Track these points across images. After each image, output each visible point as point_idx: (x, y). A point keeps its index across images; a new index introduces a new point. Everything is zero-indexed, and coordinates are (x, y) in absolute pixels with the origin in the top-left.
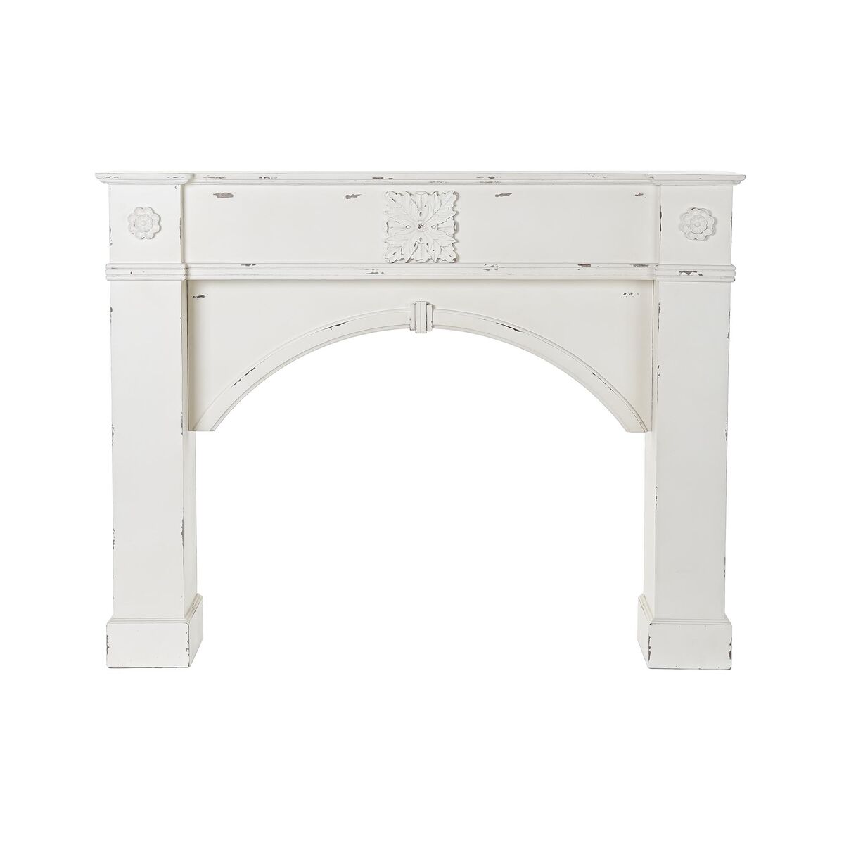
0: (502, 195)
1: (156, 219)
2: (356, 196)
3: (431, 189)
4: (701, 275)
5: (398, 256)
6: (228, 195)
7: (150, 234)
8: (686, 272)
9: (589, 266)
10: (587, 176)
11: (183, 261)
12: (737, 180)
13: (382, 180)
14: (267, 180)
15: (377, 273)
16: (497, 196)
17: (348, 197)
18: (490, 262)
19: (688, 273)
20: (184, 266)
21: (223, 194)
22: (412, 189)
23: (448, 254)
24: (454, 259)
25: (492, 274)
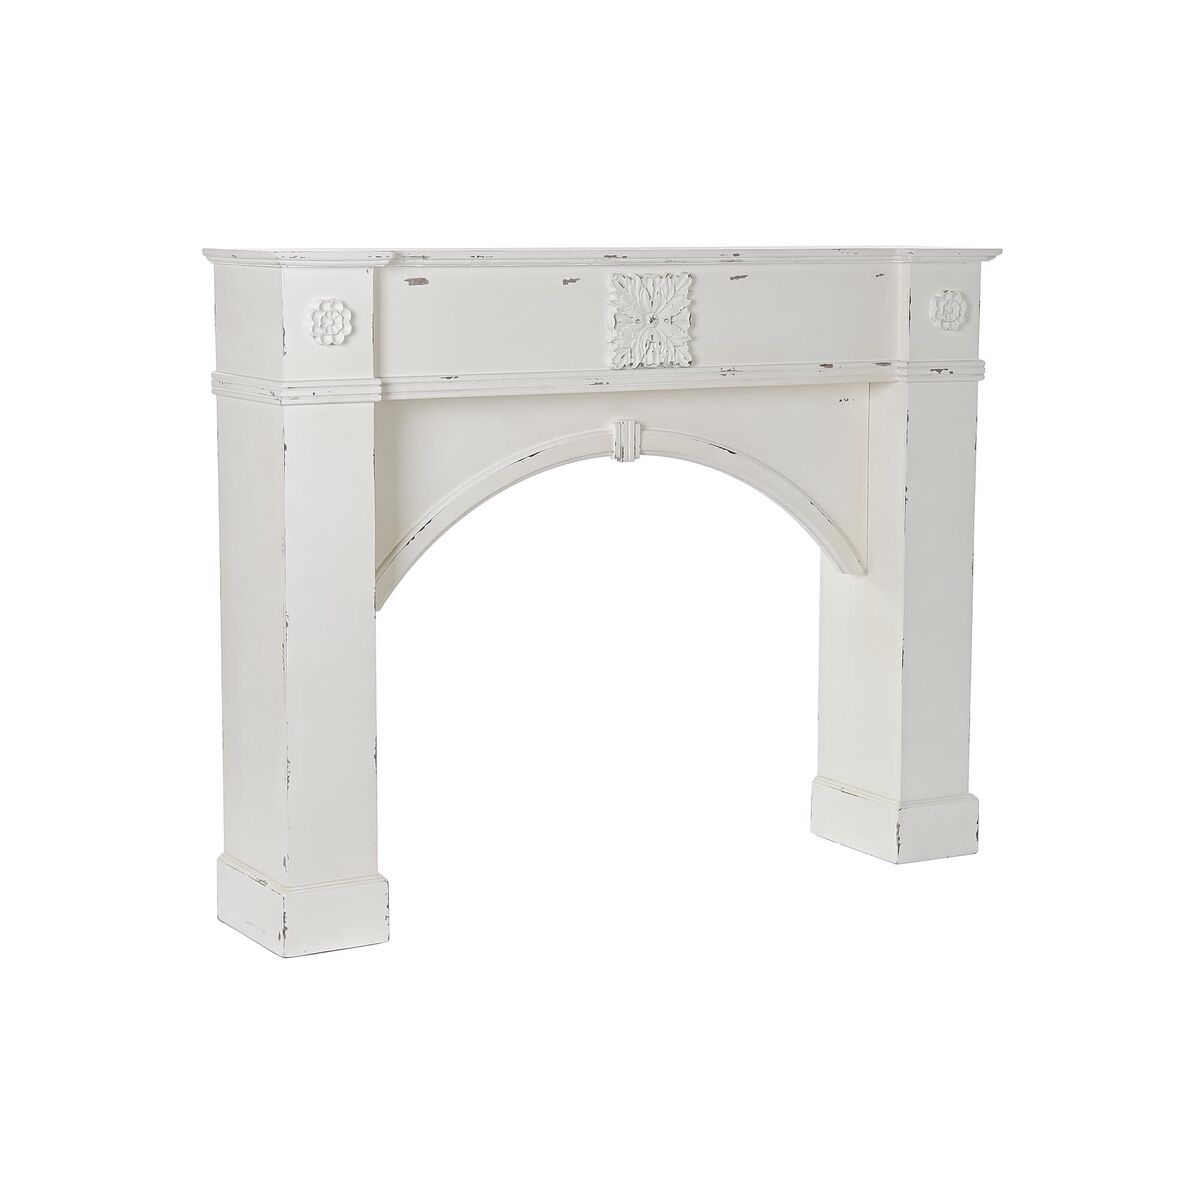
0: (737, 278)
1: (348, 316)
2: (574, 281)
3: (663, 271)
4: (951, 373)
5: (626, 361)
6: (422, 281)
7: (340, 338)
8: (937, 370)
9: (831, 366)
10: (837, 253)
11: (377, 376)
12: (991, 254)
13: (614, 259)
14: (479, 261)
15: (601, 383)
16: (732, 278)
17: (565, 282)
18: (727, 365)
19: (939, 371)
20: (379, 382)
21: (416, 280)
22: (643, 271)
23: (683, 357)
24: (690, 363)
25: (730, 381)
